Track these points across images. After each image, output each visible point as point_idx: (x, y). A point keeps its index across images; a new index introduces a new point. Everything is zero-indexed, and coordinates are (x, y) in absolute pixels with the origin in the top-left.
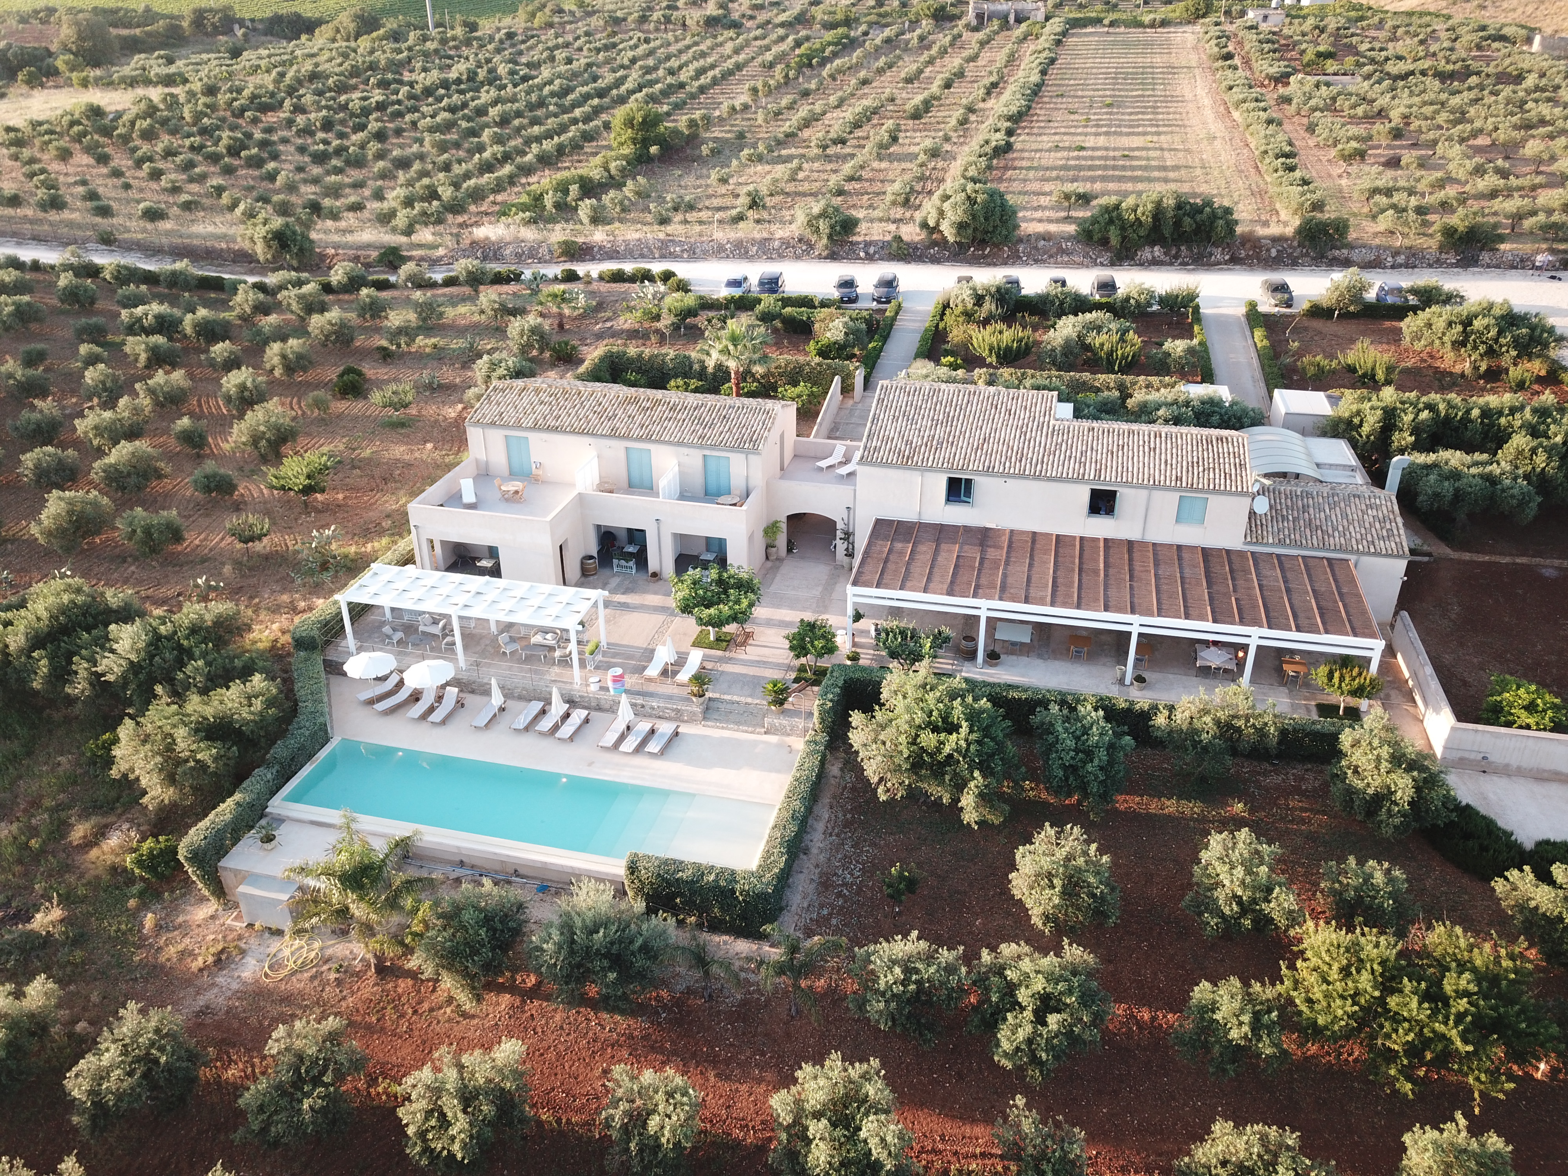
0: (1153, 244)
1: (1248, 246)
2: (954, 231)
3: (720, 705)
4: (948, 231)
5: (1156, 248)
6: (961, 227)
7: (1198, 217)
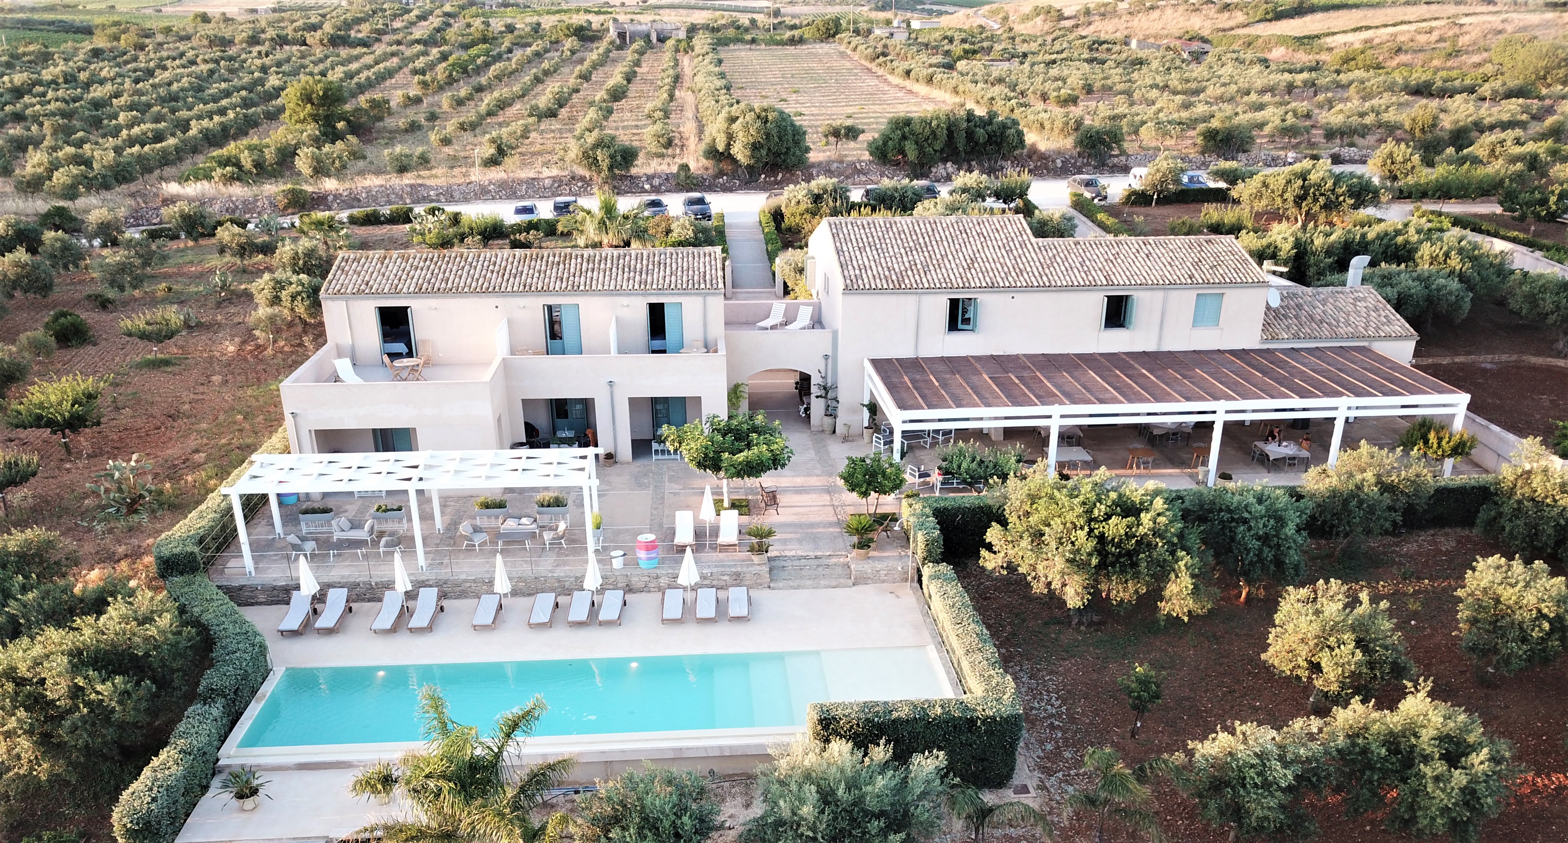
0: (945, 161)
1: (1035, 157)
2: (748, 153)
3: (788, 563)
4: (740, 152)
5: (949, 164)
6: (755, 147)
7: (989, 128)
